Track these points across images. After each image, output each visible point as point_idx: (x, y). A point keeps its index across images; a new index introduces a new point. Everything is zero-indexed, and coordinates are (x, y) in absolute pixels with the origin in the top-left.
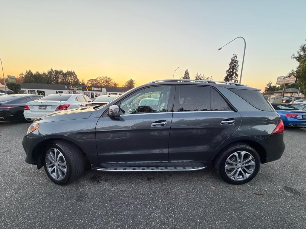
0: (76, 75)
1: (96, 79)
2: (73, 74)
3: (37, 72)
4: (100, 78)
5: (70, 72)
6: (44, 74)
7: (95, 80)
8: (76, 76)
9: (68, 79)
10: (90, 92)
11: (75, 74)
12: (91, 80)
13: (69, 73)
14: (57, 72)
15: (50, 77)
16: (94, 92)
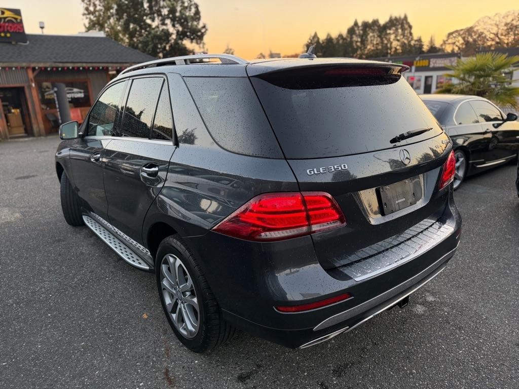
0: (411, 24)
1: (471, 28)
2: (402, 24)
3: (328, 35)
4: (486, 20)
5: (396, 19)
6: (341, 36)
7: (470, 31)
8: (410, 27)
9: (389, 40)
10: (423, 75)
11: (408, 23)
12: (457, 31)
13: (394, 23)
14: (366, 26)
15: (351, 42)
16: (435, 74)
